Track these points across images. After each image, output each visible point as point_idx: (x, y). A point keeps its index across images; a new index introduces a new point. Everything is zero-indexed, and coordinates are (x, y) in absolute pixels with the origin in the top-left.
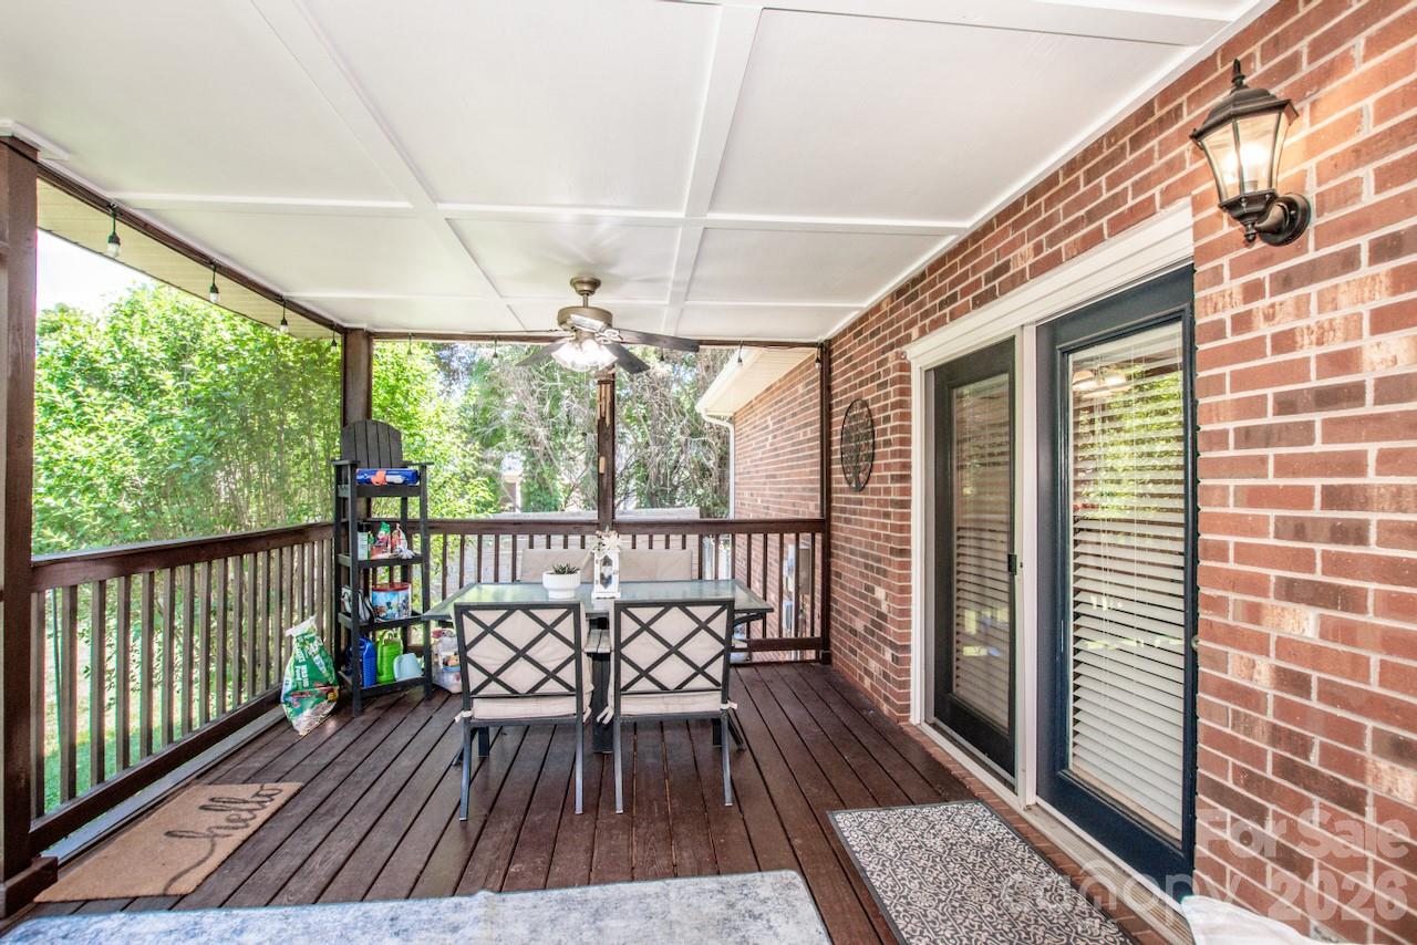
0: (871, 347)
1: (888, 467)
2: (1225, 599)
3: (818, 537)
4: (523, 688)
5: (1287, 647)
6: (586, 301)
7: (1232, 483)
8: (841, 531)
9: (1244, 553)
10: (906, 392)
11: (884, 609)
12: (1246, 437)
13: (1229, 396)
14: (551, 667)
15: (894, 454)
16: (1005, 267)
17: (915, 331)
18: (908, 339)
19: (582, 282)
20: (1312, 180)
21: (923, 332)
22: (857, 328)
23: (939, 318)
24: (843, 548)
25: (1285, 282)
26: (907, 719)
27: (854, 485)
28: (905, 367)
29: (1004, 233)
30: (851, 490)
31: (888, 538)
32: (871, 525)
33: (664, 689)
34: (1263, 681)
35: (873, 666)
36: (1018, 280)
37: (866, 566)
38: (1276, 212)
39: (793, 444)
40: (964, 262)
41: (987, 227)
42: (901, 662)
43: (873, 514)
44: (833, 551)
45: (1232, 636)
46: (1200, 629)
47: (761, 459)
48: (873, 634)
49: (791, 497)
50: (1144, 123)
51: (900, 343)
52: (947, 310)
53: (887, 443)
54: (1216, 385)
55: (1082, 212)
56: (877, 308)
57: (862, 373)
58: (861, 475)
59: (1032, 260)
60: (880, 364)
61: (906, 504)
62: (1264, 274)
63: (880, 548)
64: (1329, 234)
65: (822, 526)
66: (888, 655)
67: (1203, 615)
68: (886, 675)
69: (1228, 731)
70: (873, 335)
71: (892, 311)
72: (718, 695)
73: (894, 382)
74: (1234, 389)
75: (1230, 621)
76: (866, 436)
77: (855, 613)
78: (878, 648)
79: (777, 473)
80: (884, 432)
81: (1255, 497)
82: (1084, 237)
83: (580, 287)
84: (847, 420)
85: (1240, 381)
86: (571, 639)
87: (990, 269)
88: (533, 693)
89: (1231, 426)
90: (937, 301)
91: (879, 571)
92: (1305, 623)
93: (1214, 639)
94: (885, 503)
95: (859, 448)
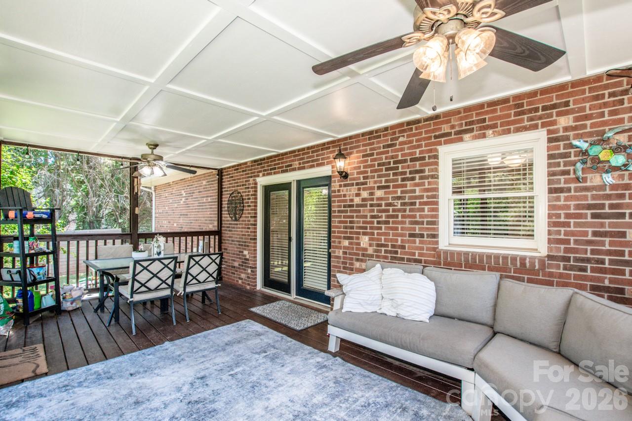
0: (242, 175)
1: (249, 213)
2: (335, 241)
3: (217, 237)
4: (152, 287)
5: (345, 247)
6: (152, 152)
7: (337, 219)
8: (226, 234)
9: (339, 232)
10: (256, 191)
11: (248, 257)
12: (339, 211)
13: (337, 204)
14: (164, 279)
15: (252, 210)
16: (291, 165)
17: (261, 174)
18: (258, 176)
19: (151, 145)
20: (349, 170)
21: (264, 175)
22: (237, 167)
23: (269, 173)
24: (228, 240)
25: (345, 185)
26: (256, 288)
27: (234, 219)
28: (256, 184)
29: (291, 157)
30: (232, 220)
31: (249, 235)
32: (242, 231)
33: (200, 282)
34: (341, 254)
35: (243, 276)
36: (294, 170)
37: (239, 245)
38: (344, 174)
39: (199, 203)
40: (279, 160)
41: (286, 154)
42: (254, 272)
43: (242, 228)
44: (223, 241)
45: (337, 247)
46: (332, 247)
47: (177, 208)
48: (243, 266)
49: (198, 223)
50: (324, 146)
51: (255, 176)
52: (273, 171)
53: (249, 206)
54: (334, 201)
55: (311, 159)
56: (246, 163)
57: (237, 183)
58: (237, 216)
59: (298, 166)
60: (246, 181)
61: (255, 225)
62: (342, 183)
63: (245, 239)
64: (351, 180)
65: (218, 233)
66: (249, 271)
67: (332, 244)
68: (248, 277)
69: (336, 264)
70: (243, 171)
71: (252, 166)
72: (214, 283)
73: (252, 188)
74: (338, 203)
75: (336, 244)
76: (240, 203)
77: (234, 261)
78: (245, 270)
79: (189, 214)
80: (248, 203)
81: (340, 222)
82: (311, 165)
83: (150, 147)
84: (231, 197)
85: (339, 201)
86: (173, 269)
87: (287, 164)
88: (156, 289)
89: (337, 209)
90: (270, 168)
91: (245, 246)
92: (346, 243)
93: (334, 248)
94: (248, 225)
95: (236, 207)
